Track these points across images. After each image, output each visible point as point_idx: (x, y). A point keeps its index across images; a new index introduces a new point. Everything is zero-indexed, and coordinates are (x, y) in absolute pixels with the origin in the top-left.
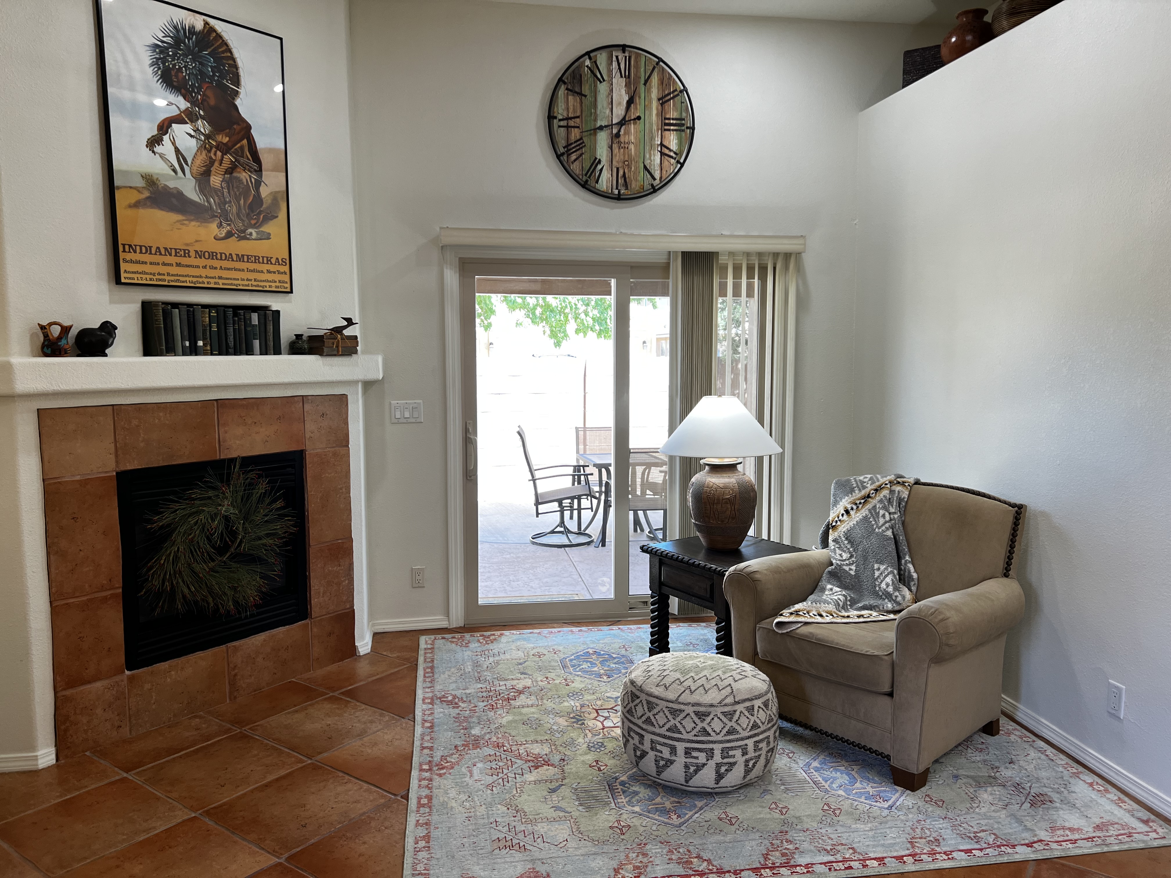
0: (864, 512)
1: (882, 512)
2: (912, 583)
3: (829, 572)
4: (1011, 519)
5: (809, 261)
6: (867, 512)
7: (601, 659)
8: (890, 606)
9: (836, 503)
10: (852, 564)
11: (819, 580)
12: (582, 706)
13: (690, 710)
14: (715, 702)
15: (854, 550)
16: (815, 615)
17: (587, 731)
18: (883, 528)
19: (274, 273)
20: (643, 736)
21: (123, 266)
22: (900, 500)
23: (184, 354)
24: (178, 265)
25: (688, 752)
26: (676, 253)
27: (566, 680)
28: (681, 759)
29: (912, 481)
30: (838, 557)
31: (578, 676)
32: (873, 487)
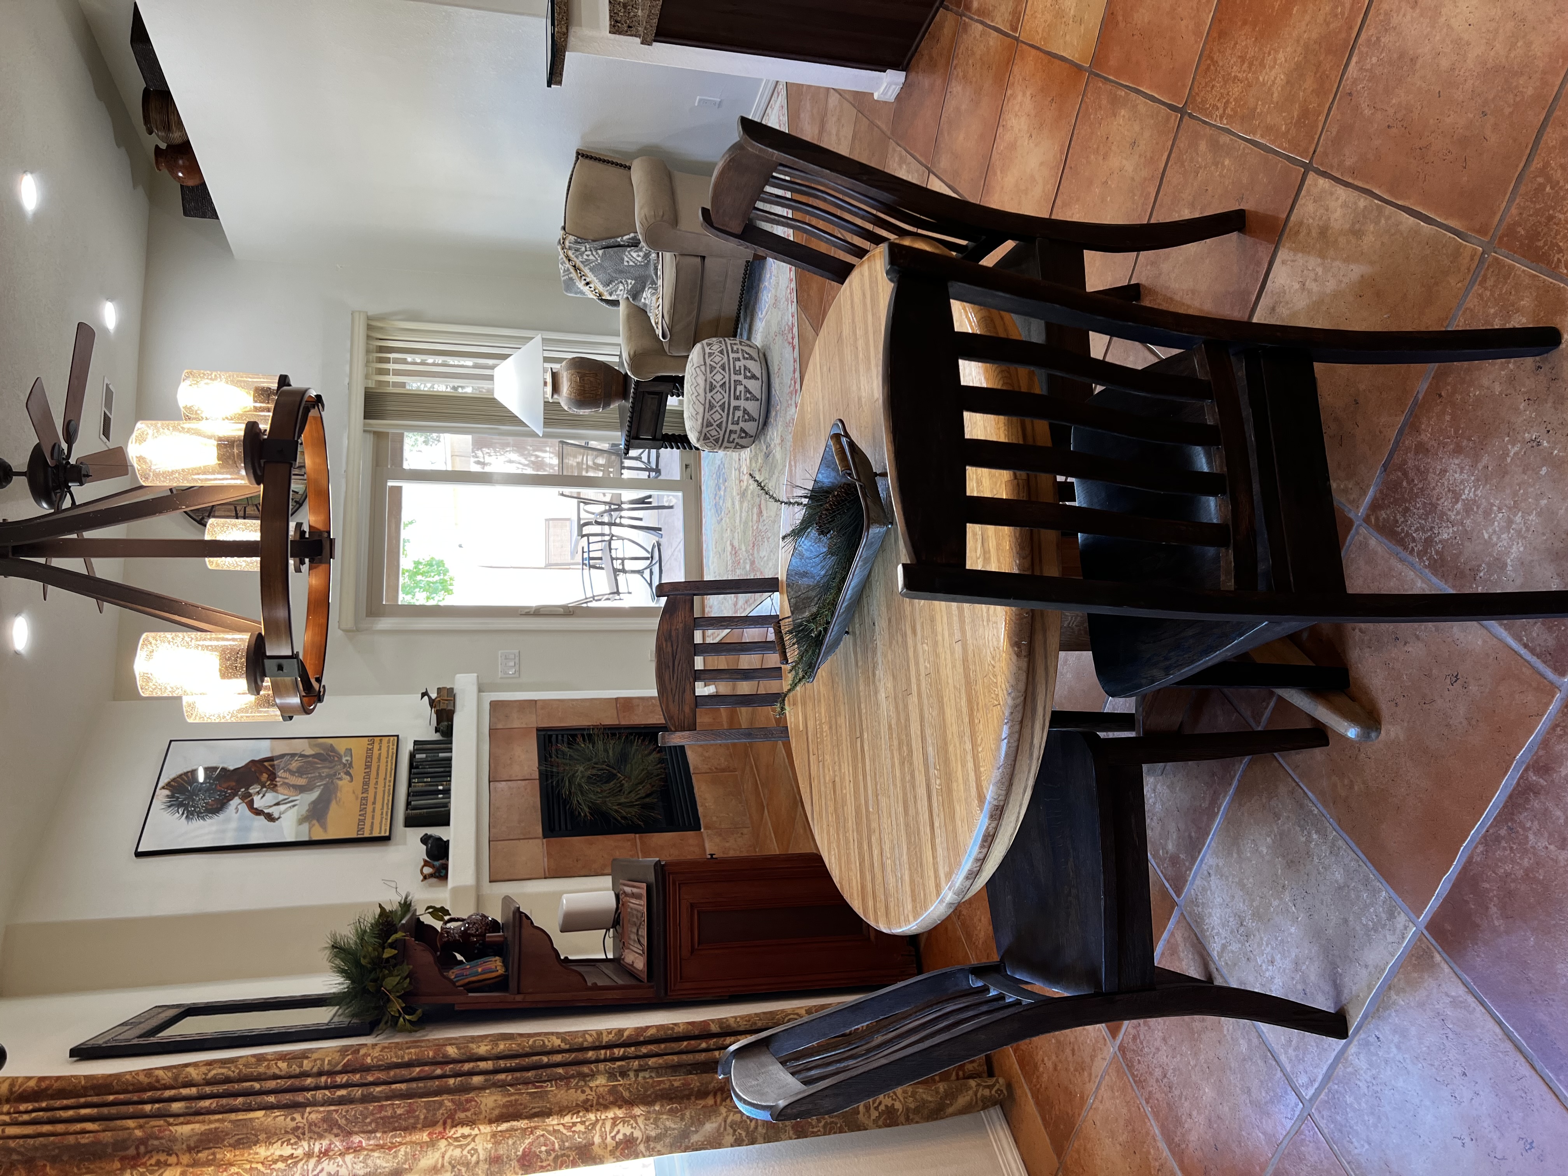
0: (586, 270)
3: (633, 300)
4: (587, 161)
5: (374, 309)
6: (587, 268)
9: (582, 293)
10: (627, 282)
11: (639, 308)
15: (616, 280)
16: (658, 310)
18: (597, 256)
20: (731, 431)
21: (376, 834)
22: (576, 242)
23: (449, 798)
24: (374, 803)
25: (737, 398)
26: (365, 425)
28: (742, 403)
29: (562, 232)
30: (623, 292)
32: (567, 262)
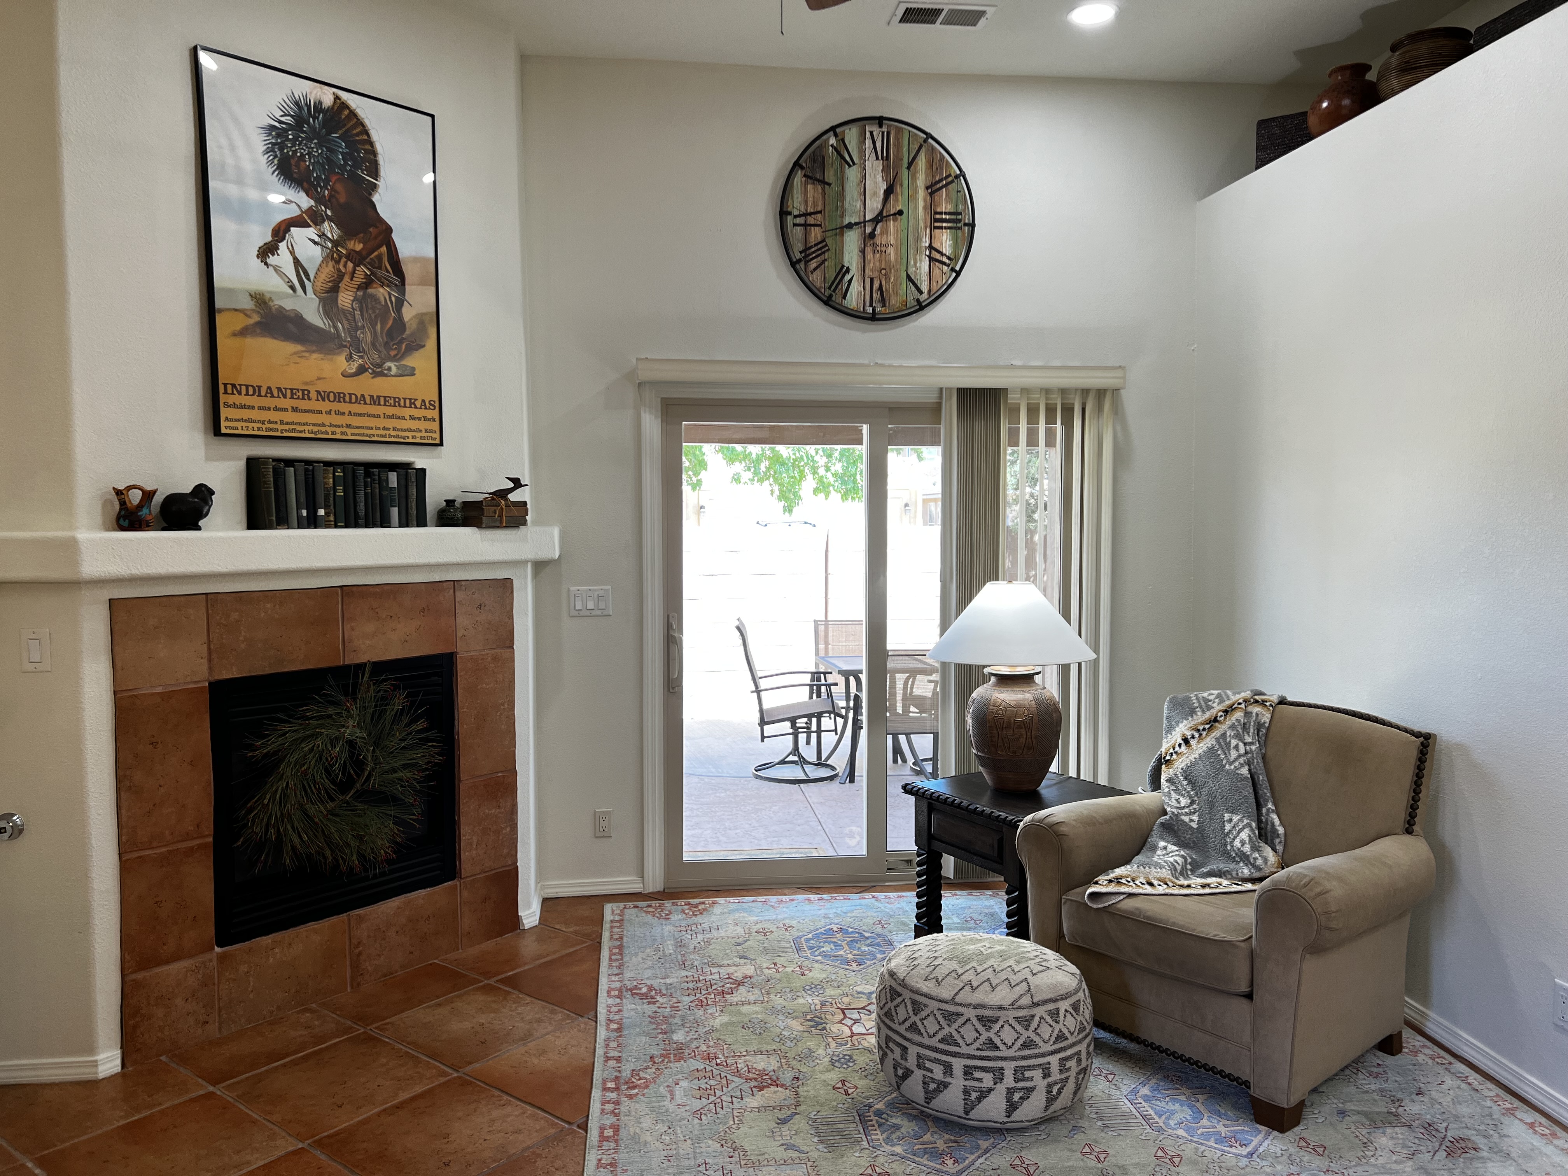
0: (1209, 741)
1: (1234, 742)
2: (1277, 841)
3: (1162, 824)
4: (1414, 754)
5: (1130, 400)
6: (1214, 743)
7: (849, 939)
8: (1246, 872)
9: (1170, 729)
10: (1194, 813)
11: (1148, 835)
12: (823, 1004)
13: (970, 1013)
14: (1006, 1003)
15: (1196, 794)
16: (1143, 884)
17: (830, 1040)
18: (1237, 764)
19: (419, 419)
20: (907, 1048)
21: (224, 412)
22: (1259, 726)
23: (300, 526)
24: (295, 410)
25: (968, 1072)
26: (950, 389)
27: (800, 967)
28: (958, 1082)
29: (1275, 699)
30: (1175, 804)
31: (817, 961)
32: (1222, 707)
